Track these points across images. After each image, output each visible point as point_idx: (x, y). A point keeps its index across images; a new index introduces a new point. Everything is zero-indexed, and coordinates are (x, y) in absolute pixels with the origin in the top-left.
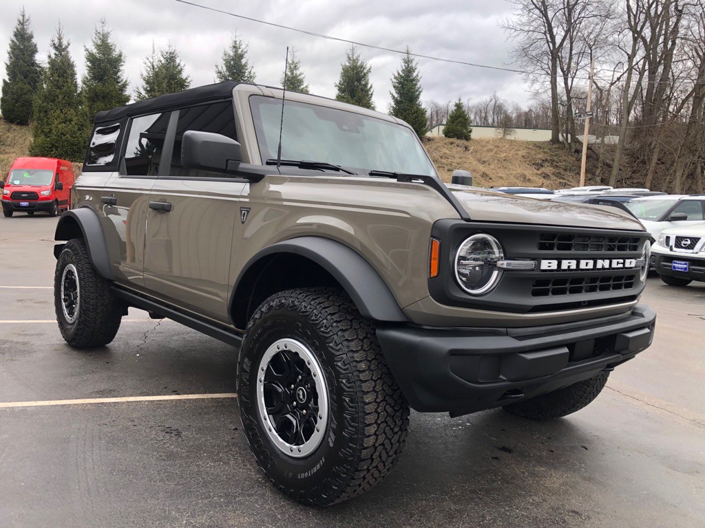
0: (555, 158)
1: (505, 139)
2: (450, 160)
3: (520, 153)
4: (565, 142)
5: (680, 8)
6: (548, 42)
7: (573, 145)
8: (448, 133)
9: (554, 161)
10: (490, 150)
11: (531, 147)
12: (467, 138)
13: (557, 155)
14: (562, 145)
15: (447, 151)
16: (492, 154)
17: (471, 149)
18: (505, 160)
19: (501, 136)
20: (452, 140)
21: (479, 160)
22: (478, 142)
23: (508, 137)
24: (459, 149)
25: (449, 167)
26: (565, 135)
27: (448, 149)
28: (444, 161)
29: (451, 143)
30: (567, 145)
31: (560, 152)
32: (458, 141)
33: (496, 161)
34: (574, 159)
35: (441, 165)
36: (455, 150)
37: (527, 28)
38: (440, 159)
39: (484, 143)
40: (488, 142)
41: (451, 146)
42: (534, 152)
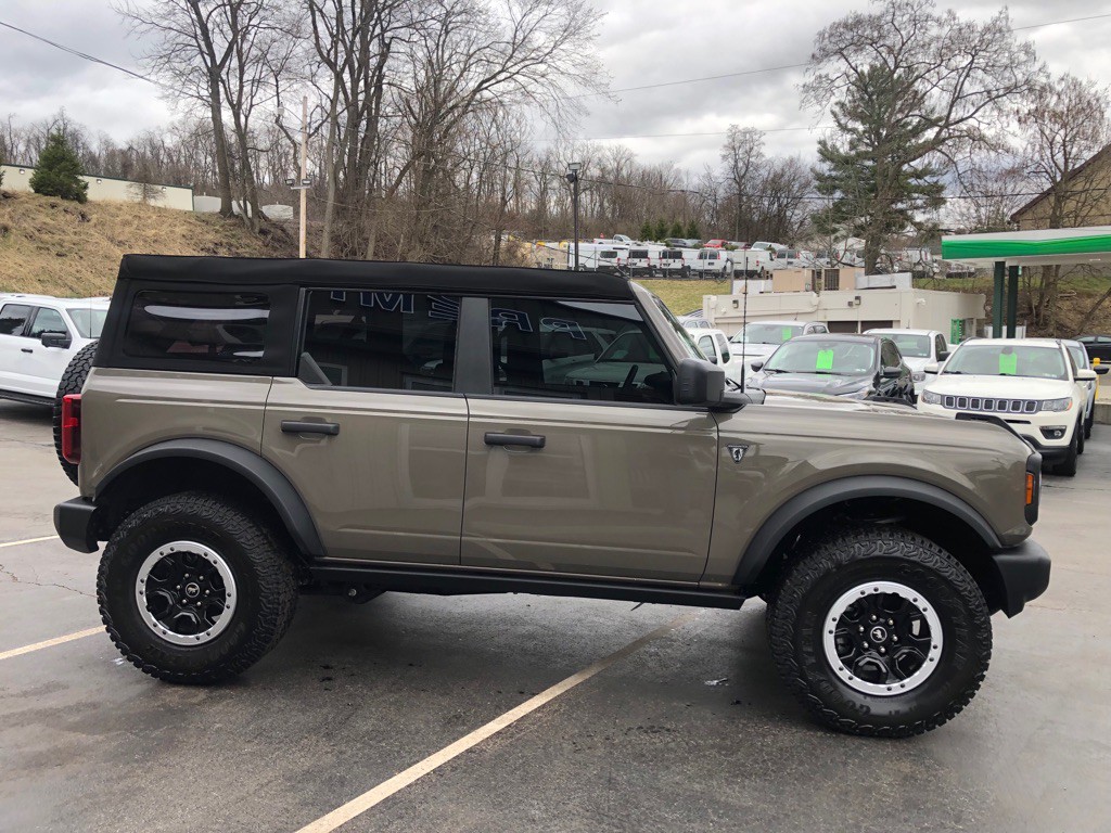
0: (233, 241)
1: (148, 205)
2: (57, 237)
3: (177, 229)
4: (244, 215)
5: (387, 41)
6: (202, 53)
7: (256, 221)
8: (40, 186)
9: (232, 245)
10: (126, 223)
11: (193, 221)
12: (80, 198)
13: (234, 235)
14: (239, 220)
15: (48, 220)
16: (132, 229)
17: (94, 218)
18: (155, 241)
19: (139, 199)
20: (52, 200)
21: (112, 240)
22: (101, 207)
23: (152, 202)
24: (68, 217)
25: (58, 248)
26: (241, 202)
27: (47, 215)
28: (46, 237)
29: (53, 206)
30: (247, 221)
31: (238, 232)
32: (66, 203)
33: (141, 243)
34: (260, 243)
35: (42, 246)
36: (61, 218)
37: (165, 23)
38: (36, 233)
39: (113, 210)
40: (120, 209)
41: (53, 211)
42: (199, 230)
